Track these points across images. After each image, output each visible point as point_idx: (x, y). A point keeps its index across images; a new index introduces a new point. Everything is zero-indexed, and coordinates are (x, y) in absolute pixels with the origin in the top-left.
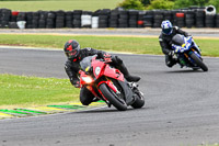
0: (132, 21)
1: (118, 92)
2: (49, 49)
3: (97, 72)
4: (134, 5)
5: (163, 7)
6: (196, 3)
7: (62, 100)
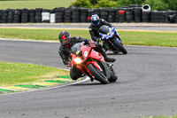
0: (83, 17)
1: (101, 70)
2: (15, 39)
3: (86, 54)
4: (84, 4)
5: (108, 6)
6: (134, 3)
7: (26, 81)
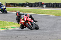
1: (31, 25)
